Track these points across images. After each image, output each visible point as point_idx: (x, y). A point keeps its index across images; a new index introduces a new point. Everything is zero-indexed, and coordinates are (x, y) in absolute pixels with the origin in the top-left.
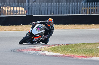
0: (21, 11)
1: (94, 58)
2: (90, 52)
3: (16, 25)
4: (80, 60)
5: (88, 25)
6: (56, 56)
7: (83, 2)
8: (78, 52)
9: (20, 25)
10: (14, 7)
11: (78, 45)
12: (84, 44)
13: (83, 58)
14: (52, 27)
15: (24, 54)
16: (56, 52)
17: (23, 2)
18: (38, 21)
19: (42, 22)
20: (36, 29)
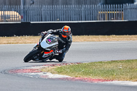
0: (14, 16)
1: (116, 82)
2: (110, 74)
3: (8, 36)
4: (96, 84)
5: (106, 36)
6: (63, 79)
7: (100, 4)
8: (94, 73)
9: (13, 36)
10: (4, 10)
11: (93, 64)
12: (101, 62)
13: (101, 82)
14: (69, 38)
15: (19, 76)
16: (63, 74)
17: (16, 4)
18: (50, 31)
19: (55, 31)
20: (47, 41)
